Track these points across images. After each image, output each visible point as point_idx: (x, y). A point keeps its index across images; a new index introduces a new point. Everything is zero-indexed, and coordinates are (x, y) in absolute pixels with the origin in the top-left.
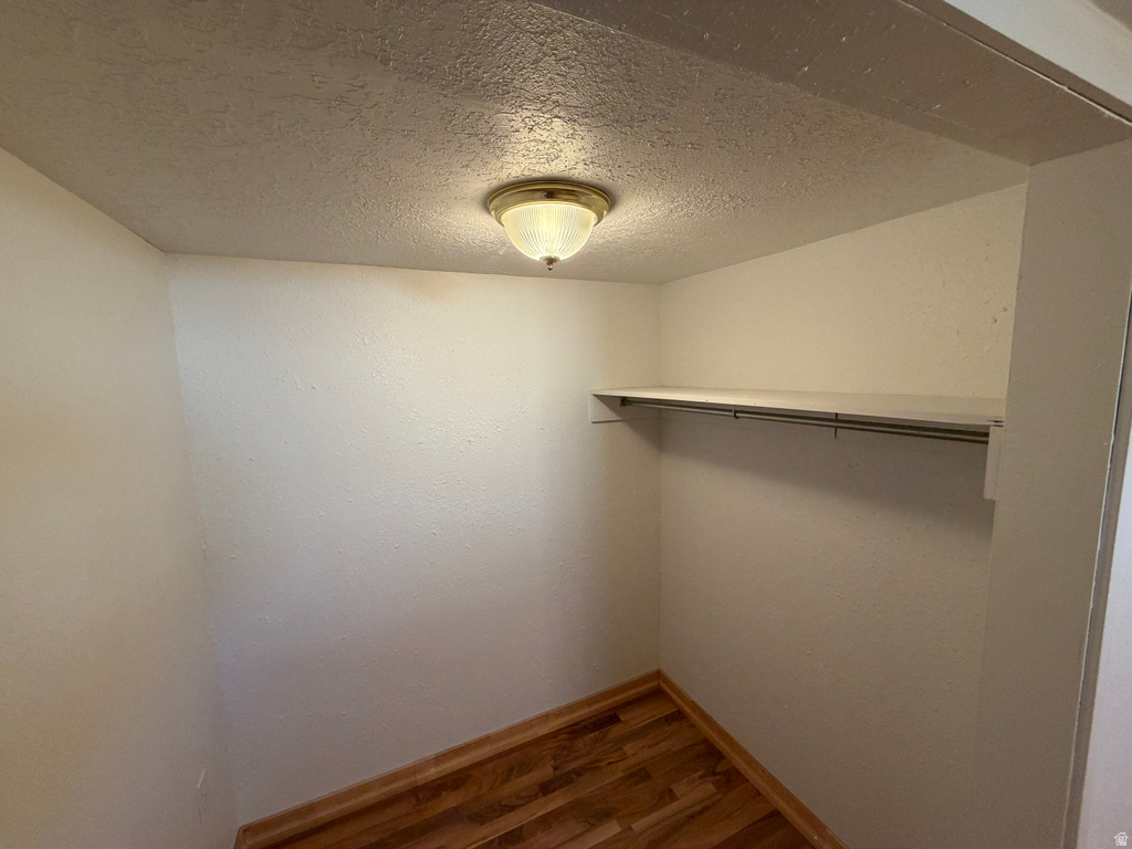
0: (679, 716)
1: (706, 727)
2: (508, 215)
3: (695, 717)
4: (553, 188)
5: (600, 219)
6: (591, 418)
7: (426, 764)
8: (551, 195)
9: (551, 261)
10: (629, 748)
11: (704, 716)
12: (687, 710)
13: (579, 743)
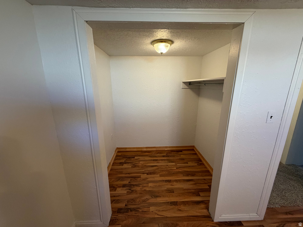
0: (196, 154)
1: (200, 156)
2: (154, 45)
3: (199, 155)
4: (161, 41)
5: (171, 46)
6: (181, 88)
7: (144, 148)
8: (162, 42)
9: (162, 53)
10: (182, 156)
11: (201, 155)
12: (197, 153)
13: (173, 153)
